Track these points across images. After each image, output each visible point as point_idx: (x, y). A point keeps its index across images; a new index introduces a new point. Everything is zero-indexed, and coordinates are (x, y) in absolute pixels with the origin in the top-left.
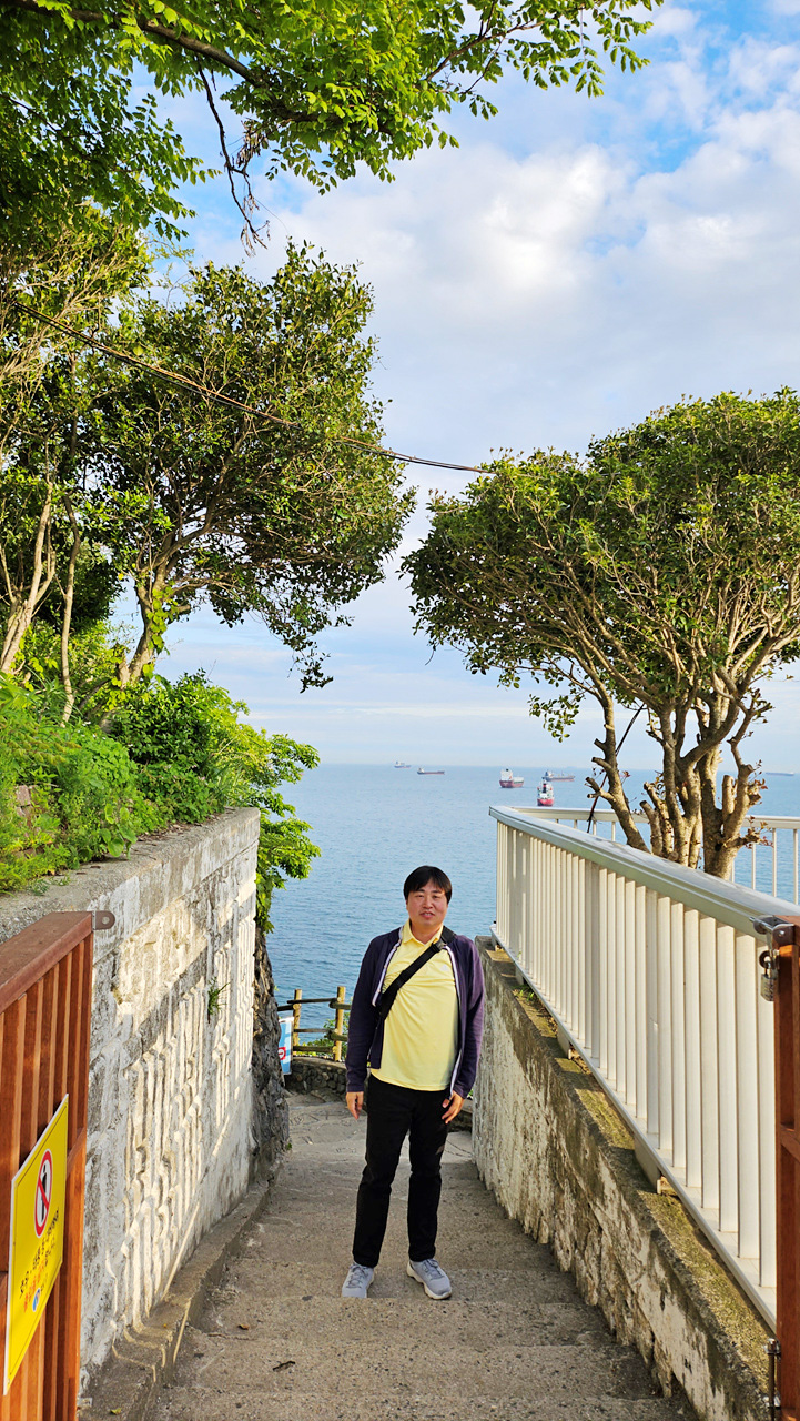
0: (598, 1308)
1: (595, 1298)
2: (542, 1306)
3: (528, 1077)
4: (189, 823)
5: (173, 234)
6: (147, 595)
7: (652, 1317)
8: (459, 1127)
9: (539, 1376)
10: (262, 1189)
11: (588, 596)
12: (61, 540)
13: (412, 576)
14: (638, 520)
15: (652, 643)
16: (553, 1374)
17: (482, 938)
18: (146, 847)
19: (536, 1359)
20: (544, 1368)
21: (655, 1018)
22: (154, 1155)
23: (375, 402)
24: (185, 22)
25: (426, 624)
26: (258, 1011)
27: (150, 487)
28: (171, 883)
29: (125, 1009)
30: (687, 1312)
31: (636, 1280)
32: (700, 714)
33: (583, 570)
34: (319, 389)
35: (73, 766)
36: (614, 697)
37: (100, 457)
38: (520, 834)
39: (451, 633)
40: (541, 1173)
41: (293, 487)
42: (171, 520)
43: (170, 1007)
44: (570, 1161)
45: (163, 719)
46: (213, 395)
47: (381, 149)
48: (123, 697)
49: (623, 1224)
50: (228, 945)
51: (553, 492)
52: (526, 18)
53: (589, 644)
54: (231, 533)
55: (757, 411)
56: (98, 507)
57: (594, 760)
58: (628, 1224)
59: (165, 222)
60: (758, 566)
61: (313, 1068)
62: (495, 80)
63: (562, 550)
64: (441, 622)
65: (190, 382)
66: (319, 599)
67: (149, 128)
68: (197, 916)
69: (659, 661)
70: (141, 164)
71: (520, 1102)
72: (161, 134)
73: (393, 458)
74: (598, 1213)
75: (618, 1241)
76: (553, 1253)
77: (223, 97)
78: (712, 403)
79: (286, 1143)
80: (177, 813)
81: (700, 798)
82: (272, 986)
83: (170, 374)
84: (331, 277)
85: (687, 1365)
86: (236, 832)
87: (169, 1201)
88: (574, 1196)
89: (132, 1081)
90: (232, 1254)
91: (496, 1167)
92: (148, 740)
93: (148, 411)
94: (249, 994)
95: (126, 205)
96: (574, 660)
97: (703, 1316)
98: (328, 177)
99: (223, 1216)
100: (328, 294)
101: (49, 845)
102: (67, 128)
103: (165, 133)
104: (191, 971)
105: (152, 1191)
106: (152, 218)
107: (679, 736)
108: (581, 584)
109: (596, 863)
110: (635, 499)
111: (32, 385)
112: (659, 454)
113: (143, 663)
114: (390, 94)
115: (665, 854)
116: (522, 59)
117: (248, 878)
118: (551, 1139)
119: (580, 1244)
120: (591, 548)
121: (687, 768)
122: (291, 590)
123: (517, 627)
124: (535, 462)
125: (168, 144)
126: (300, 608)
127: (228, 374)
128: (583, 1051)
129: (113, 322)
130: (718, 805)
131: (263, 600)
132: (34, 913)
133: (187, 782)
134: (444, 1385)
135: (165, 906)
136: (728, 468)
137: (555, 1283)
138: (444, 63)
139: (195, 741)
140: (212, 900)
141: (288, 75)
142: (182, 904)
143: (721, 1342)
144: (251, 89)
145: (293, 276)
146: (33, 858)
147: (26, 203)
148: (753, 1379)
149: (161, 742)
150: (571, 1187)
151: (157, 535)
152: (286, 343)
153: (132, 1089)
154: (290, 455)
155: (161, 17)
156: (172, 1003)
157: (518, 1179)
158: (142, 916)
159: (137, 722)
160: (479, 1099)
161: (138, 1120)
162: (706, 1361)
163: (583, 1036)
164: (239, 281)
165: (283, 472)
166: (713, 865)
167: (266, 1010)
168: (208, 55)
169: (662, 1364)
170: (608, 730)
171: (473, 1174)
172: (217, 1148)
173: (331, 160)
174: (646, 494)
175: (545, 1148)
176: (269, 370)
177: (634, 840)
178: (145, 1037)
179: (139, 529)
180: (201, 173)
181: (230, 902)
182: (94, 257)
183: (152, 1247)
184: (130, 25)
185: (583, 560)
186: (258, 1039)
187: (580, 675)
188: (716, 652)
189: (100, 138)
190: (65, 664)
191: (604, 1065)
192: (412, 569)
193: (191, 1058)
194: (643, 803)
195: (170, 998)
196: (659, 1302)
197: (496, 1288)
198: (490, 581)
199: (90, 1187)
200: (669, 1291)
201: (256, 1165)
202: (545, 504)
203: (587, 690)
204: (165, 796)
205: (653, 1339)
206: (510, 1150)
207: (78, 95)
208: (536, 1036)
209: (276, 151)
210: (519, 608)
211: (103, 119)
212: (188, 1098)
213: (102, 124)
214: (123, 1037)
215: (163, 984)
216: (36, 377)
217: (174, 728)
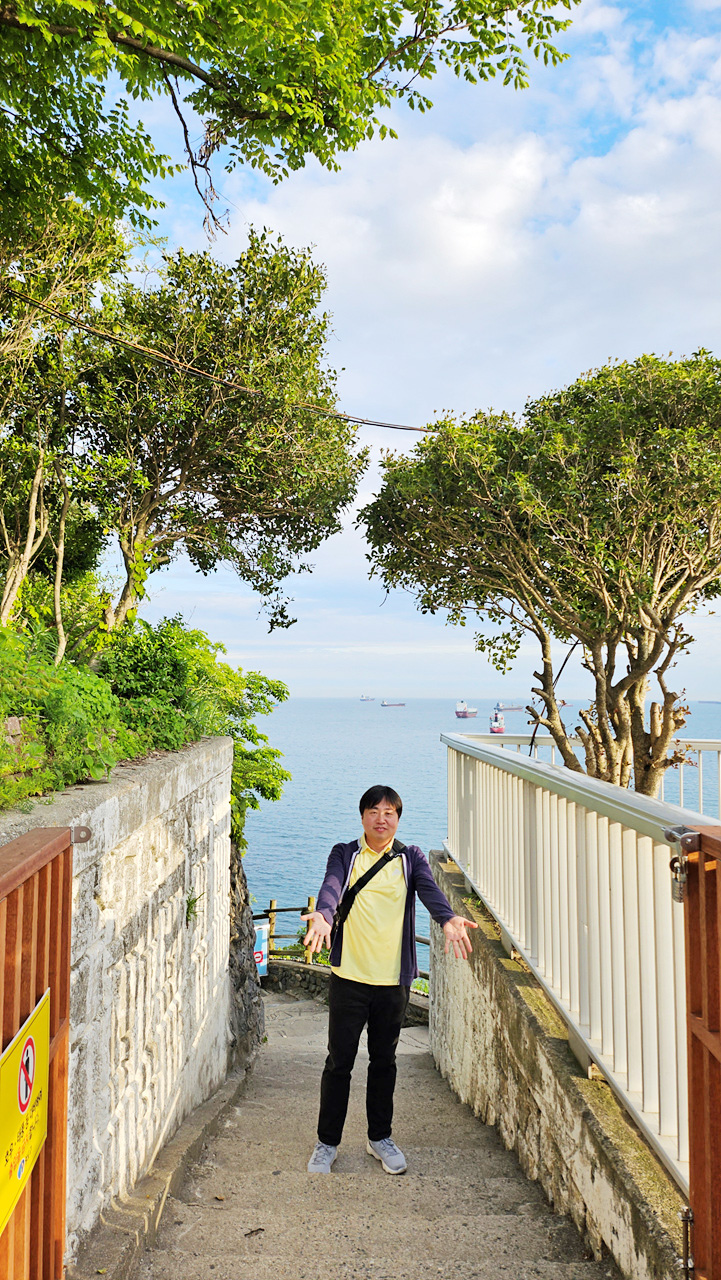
0: (538, 1182)
1: (535, 1174)
2: (486, 1180)
3: (476, 975)
4: (167, 750)
5: (145, 224)
6: (129, 548)
7: (584, 1190)
8: (418, 1022)
9: (483, 1242)
10: (240, 1077)
11: (525, 542)
12: (53, 500)
13: (367, 526)
14: (568, 472)
15: (585, 583)
16: (495, 1241)
17: (436, 851)
18: (126, 771)
19: (480, 1227)
20: (487, 1235)
21: (585, 921)
22: (137, 1045)
23: (330, 371)
24: (150, 34)
25: (380, 570)
26: (235, 919)
27: (131, 452)
28: (149, 803)
29: (107, 916)
30: (614, 1184)
31: (570, 1156)
32: (630, 648)
33: (520, 518)
34: (279, 360)
35: (59, 700)
36: (552, 633)
37: (87, 426)
38: (467, 757)
39: (403, 577)
40: (488, 1062)
41: (257, 448)
42: (150, 481)
43: (150, 913)
44: (513, 1051)
45: (145, 658)
46: (185, 368)
47: (328, 141)
48: (110, 639)
49: (559, 1106)
50: (205, 859)
51: (491, 448)
52: (456, 20)
53: (527, 585)
54: (204, 490)
55: (676, 371)
56: (84, 471)
57: (533, 690)
58: (562, 1106)
59: (138, 213)
60: (679, 513)
61: (287, 970)
62: (430, 77)
63: (501, 501)
64: (394, 568)
65: (164, 356)
66: (283, 549)
67: (122, 129)
68: (175, 833)
69: (592, 600)
70: (116, 162)
71: (470, 998)
72: (133, 135)
73: (348, 420)
74: (537, 1097)
75: (554, 1122)
76: (499, 1134)
77: (185, 100)
78: (635, 365)
79: (262, 1037)
80: (156, 742)
81: (630, 723)
82: (247, 896)
83: (146, 349)
84: (288, 259)
85: (615, 1232)
86: (210, 758)
87: (152, 1086)
88: (517, 1082)
89: (115, 979)
90: (211, 1134)
91: (450, 1057)
92: (131, 677)
93: (128, 384)
94: (225, 903)
95: (103, 200)
96: (515, 600)
97: (628, 1187)
98: (280, 168)
99: (203, 1101)
100: (285, 274)
101: (37, 769)
102: (49, 132)
103: (137, 133)
104: (170, 882)
105: (136, 1077)
106: (127, 210)
107: (610, 667)
108: (518, 531)
109: (532, 782)
110: (566, 453)
111: (24, 362)
112: (588, 412)
113: (126, 608)
114: (334, 92)
115: (598, 775)
116: (452, 56)
117: (222, 799)
118: (497, 1031)
119: (522, 1125)
120: (526, 498)
121: (617, 696)
122: (258, 541)
123: (462, 571)
124: (477, 422)
125: (139, 143)
126: (267, 556)
127: (198, 349)
128: (524, 952)
129: (96, 304)
130: (647, 729)
131: (233, 551)
132: (21, 828)
133: (165, 714)
134: (397, 1250)
135: (144, 823)
136: (649, 422)
137: (501, 1161)
138: (383, 62)
139: (174, 678)
140: (189, 819)
141: (244, 78)
142: (160, 822)
143: (644, 1210)
144: (211, 91)
145: (255, 259)
146: (22, 780)
147: (15, 199)
148: (671, 1244)
149: (143, 678)
150: (514, 1074)
151: (137, 492)
152: (249, 319)
153: (115, 986)
154: (254, 420)
155: (129, 30)
156: (151, 910)
157: (468, 1068)
158: (122, 832)
159: (122, 662)
160: (435, 997)
161: (122, 1014)
162: (631, 1228)
163: (523, 939)
164: (206, 265)
165: (248, 435)
166: (642, 783)
167: (242, 918)
168: (171, 62)
169: (593, 1232)
170: (545, 663)
171: (430, 1065)
172: (197, 1040)
173: (283, 153)
174: (575, 449)
175: (491, 1039)
176: (234, 344)
177: (570, 762)
178: (127, 941)
179: (121, 489)
180: (170, 168)
181: (206, 821)
182: (77, 247)
183: (136, 1127)
184: (102, 37)
185: (520, 509)
186: (235, 943)
187: (520, 614)
188: (643, 591)
189: (79, 139)
190: (58, 610)
191: (542, 964)
192: (367, 520)
193: (171, 959)
194: (577, 729)
195: (150, 906)
196: (590, 1176)
197: (447, 1165)
198: (437, 530)
199: (77, 1072)
200: (598, 1165)
201: (234, 1055)
202: (484, 459)
203: (526, 627)
204: (145, 727)
205: (585, 1210)
206: (461, 1043)
207: (58, 101)
208: (482, 939)
209: (234, 146)
210: (464, 554)
211: (81, 122)
212: (168, 995)
213: (80, 127)
214: (107, 940)
215: (143, 893)
216: (28, 355)
217: (156, 666)
